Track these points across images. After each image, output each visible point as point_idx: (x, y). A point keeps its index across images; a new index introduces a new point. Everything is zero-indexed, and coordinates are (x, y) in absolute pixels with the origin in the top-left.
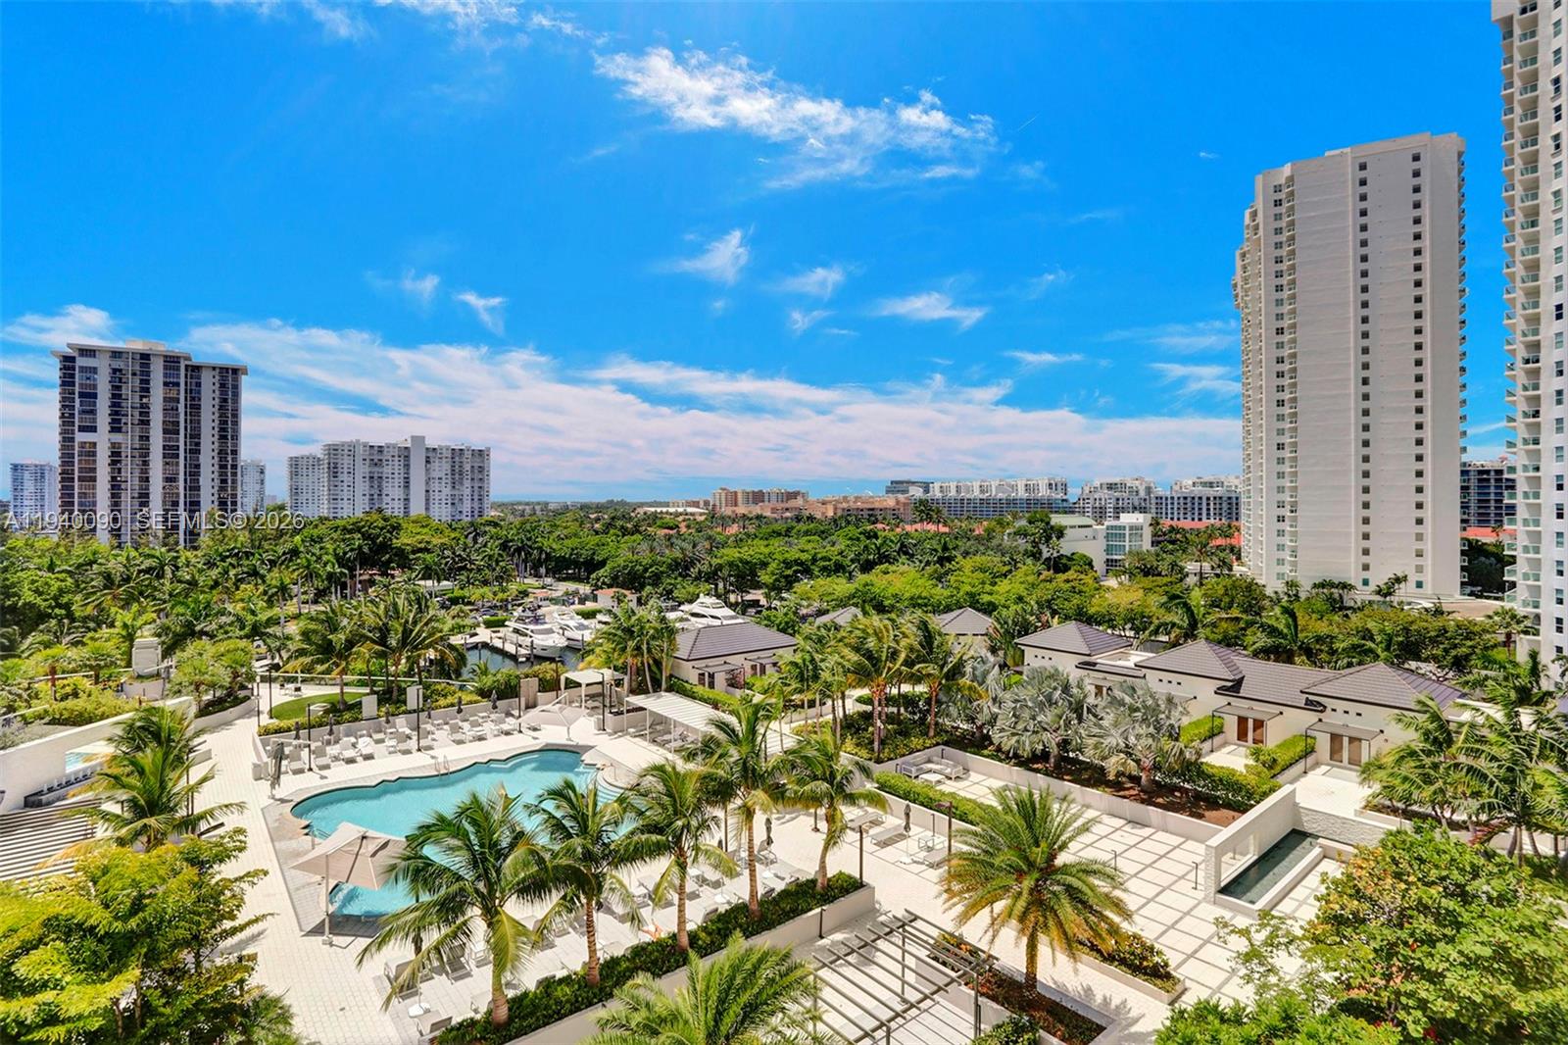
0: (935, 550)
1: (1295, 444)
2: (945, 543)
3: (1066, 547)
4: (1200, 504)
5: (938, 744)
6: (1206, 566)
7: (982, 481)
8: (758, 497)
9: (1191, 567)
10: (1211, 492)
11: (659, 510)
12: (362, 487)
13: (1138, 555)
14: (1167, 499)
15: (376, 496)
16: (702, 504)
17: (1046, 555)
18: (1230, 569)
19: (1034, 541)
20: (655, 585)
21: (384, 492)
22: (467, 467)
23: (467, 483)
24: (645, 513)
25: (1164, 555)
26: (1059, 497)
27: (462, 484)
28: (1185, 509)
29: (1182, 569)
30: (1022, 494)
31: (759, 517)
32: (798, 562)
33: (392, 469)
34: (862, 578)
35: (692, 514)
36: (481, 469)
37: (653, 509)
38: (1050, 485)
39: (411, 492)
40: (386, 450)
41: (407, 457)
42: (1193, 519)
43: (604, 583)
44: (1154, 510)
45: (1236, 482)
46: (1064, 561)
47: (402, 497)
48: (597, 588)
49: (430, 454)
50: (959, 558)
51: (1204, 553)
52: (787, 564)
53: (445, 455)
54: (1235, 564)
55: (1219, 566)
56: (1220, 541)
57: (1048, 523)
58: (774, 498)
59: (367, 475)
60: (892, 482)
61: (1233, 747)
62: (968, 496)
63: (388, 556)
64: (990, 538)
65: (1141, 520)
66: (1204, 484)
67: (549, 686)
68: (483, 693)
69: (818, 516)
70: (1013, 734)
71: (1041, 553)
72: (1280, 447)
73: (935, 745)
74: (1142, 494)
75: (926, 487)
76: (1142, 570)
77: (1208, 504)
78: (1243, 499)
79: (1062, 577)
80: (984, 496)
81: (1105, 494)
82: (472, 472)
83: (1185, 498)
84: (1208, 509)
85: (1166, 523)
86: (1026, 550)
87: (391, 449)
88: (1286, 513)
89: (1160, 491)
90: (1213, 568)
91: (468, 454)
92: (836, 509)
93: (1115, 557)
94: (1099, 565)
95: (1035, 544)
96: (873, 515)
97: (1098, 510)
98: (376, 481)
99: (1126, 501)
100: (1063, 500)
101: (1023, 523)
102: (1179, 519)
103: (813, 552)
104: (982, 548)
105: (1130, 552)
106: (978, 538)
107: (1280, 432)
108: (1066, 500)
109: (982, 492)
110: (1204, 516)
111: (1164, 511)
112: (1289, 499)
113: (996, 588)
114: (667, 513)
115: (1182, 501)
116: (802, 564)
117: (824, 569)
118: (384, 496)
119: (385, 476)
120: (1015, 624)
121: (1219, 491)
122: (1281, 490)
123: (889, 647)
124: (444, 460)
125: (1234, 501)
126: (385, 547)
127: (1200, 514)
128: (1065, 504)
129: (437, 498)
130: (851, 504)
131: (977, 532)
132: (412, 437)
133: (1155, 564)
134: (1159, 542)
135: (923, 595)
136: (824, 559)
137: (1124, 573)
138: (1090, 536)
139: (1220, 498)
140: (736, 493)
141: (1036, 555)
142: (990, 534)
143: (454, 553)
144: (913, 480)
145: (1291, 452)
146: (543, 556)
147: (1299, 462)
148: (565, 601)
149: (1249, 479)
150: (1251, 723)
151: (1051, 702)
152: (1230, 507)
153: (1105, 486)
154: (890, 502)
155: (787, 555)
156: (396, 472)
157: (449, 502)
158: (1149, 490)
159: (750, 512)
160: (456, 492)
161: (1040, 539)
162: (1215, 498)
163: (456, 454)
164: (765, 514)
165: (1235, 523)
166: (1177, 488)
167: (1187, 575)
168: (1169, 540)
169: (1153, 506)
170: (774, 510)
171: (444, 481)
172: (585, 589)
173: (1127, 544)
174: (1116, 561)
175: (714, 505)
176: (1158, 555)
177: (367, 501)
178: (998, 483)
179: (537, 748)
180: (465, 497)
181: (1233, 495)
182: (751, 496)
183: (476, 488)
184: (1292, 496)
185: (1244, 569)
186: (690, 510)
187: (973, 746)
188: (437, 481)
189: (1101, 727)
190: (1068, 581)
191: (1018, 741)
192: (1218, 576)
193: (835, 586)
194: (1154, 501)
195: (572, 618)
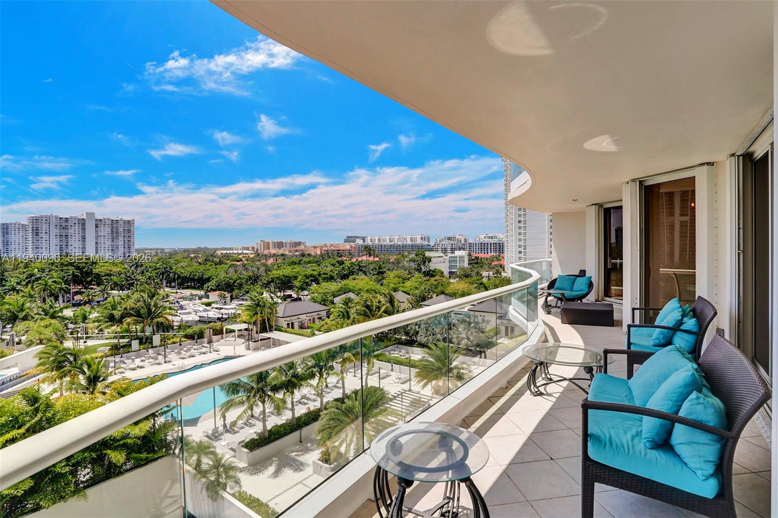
0: (375, 269)
1: (525, 221)
2: (380, 265)
3: (432, 266)
4: (487, 246)
5: (395, 344)
6: (491, 273)
7: (391, 236)
8: (280, 245)
9: (485, 274)
10: (492, 241)
11: (228, 252)
12: (54, 241)
13: (463, 269)
14: (473, 244)
15: (64, 246)
16: (250, 249)
17: (423, 270)
18: (501, 274)
19: (418, 264)
20: (239, 289)
21: (69, 244)
22: (121, 230)
23: (121, 238)
24: (222, 254)
25: (474, 269)
26: (426, 243)
27: (117, 239)
28: (481, 248)
29: (481, 275)
30: (409, 242)
31: (283, 255)
32: (311, 276)
33: (74, 231)
34: (344, 282)
35: (246, 254)
36: (129, 231)
37: (225, 252)
38: (422, 238)
39: (86, 243)
40: (70, 220)
41: (84, 224)
42: (485, 253)
43: (211, 289)
44: (468, 249)
45: (502, 236)
46: (431, 272)
47: (81, 246)
48: (208, 291)
49: (98, 223)
50: (387, 272)
51: (490, 268)
52: (307, 277)
53: (107, 223)
54: (502, 272)
55: (496, 273)
56: (496, 263)
57: (424, 256)
58: (288, 246)
59: (58, 234)
60: (347, 237)
61: (504, 339)
62: (384, 243)
63: (90, 278)
64: (399, 263)
65: (464, 254)
66: (489, 237)
67: (219, 332)
68: (187, 337)
69: (313, 254)
70: (426, 336)
71: (421, 269)
72: (520, 222)
73: (394, 344)
74: (463, 242)
75: (364, 239)
76: (465, 276)
77: (491, 246)
78: (506, 244)
79: (433, 279)
80: (392, 244)
81: (446, 242)
82: (124, 232)
83: (481, 244)
84: (491, 249)
85: (474, 255)
86: (415, 268)
87: (73, 220)
88: (522, 250)
89: (471, 241)
90: (494, 274)
91: (121, 223)
92: (321, 250)
93: (453, 270)
94: (446, 274)
95: (419, 265)
96: (339, 253)
97: (444, 250)
98: (64, 238)
99: (456, 245)
100: (428, 245)
101: (413, 256)
102: (478, 253)
103: (319, 270)
104: (396, 267)
105: (459, 268)
106: (393, 263)
107: (520, 216)
108: (429, 245)
109: (390, 241)
110: (489, 252)
111: (472, 250)
112: (523, 244)
113: (405, 285)
114: (233, 253)
115: (480, 245)
116: (314, 276)
117: (324, 279)
118: (69, 246)
119: (69, 234)
120: (420, 297)
121: (495, 241)
122: (520, 240)
123: (376, 305)
124: (107, 226)
125: (501, 245)
126: (90, 273)
127: (487, 251)
128: (429, 247)
129: (102, 246)
130: (328, 247)
131: (391, 261)
132: (87, 213)
133: (470, 273)
134: (471, 264)
135: (373, 288)
136: (324, 274)
137: (457, 277)
138: (442, 261)
139: (496, 244)
140: (269, 242)
141: (419, 270)
142: (398, 262)
143: (126, 276)
144: (357, 236)
145: (524, 224)
146: (176, 276)
147: (527, 229)
148: (192, 298)
149: (508, 235)
150: (509, 328)
151: (440, 323)
152: (500, 248)
153: (446, 239)
154: (347, 246)
155: (306, 272)
156: (77, 232)
157: (110, 249)
158: (465, 240)
159: (278, 252)
160: (115, 244)
161: (421, 263)
162: (494, 244)
163: (114, 223)
164: (285, 253)
165: (502, 255)
166: (477, 239)
167: (483, 278)
168: (475, 262)
169: (468, 247)
170: (290, 251)
171: (107, 237)
172: (202, 293)
173: (458, 264)
174: (453, 272)
175: (257, 249)
176: (471, 269)
177: (58, 249)
178: (398, 237)
179: (222, 358)
180: (120, 246)
181: (501, 242)
182: (276, 245)
183: (126, 241)
184: (524, 243)
185: (506, 274)
186: (245, 252)
187: (409, 344)
188: (102, 237)
189: (458, 331)
190: (436, 280)
191: (427, 339)
192: (495, 277)
193: (331, 286)
194: (468, 245)
195: (200, 306)
